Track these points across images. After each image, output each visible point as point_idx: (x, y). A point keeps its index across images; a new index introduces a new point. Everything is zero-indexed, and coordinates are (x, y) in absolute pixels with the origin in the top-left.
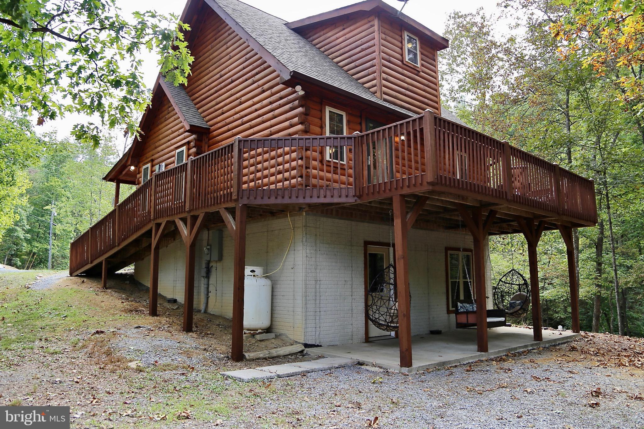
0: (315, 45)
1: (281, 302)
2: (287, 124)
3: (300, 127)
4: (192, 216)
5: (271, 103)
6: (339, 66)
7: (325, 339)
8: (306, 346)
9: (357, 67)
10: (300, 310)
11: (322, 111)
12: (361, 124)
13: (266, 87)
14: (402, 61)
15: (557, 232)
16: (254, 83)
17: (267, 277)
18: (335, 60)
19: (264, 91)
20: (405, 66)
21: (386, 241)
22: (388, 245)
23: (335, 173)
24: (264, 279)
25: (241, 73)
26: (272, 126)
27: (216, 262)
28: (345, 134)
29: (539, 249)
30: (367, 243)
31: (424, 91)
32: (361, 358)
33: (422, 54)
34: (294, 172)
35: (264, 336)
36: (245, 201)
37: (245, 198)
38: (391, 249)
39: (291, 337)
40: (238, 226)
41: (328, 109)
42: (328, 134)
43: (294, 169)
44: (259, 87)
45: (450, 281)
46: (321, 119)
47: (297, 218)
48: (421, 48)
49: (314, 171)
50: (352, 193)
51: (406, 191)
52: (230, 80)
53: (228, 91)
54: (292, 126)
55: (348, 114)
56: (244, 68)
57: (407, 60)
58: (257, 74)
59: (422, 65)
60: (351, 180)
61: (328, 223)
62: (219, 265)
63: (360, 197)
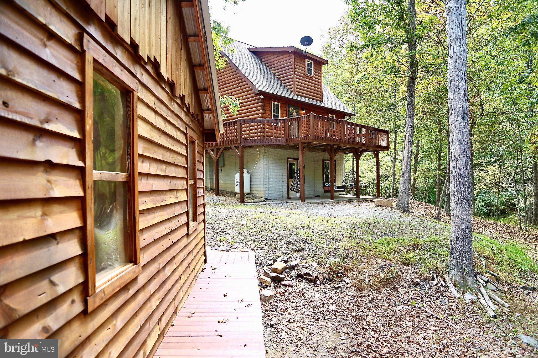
0: (263, 62)
1: (254, 183)
2: (255, 109)
3: (261, 111)
4: (217, 149)
5: (247, 98)
6: (276, 76)
7: (272, 197)
8: (266, 199)
9: (284, 77)
10: (263, 185)
11: (270, 104)
12: (286, 107)
13: (244, 90)
14: (305, 75)
15: (371, 153)
16: (238, 87)
17: (248, 173)
18: (274, 72)
19: (243, 92)
20: (306, 76)
21: (296, 157)
22: (297, 159)
23: (275, 129)
24: (247, 174)
25: (231, 80)
26: (248, 109)
27: (221, 167)
28: (279, 118)
29: (361, 161)
30: (288, 158)
31: (315, 87)
32: (287, 201)
33: (314, 68)
34: (259, 130)
35: (248, 196)
36: (243, 144)
37: (243, 143)
38: (298, 160)
39: (259, 196)
40: (241, 153)
41: (273, 103)
42: (273, 118)
43: (259, 129)
44: (241, 89)
45: (325, 174)
46: (270, 107)
47: (260, 149)
48: (314, 66)
49: (267, 130)
50: (283, 140)
51: (303, 141)
52: (225, 83)
53: (224, 88)
54: (257, 110)
55: (281, 104)
56: (232, 79)
57: (307, 74)
58: (240, 83)
59: (314, 74)
60: (283, 132)
61: (273, 151)
62: (223, 168)
63: (287, 142)
